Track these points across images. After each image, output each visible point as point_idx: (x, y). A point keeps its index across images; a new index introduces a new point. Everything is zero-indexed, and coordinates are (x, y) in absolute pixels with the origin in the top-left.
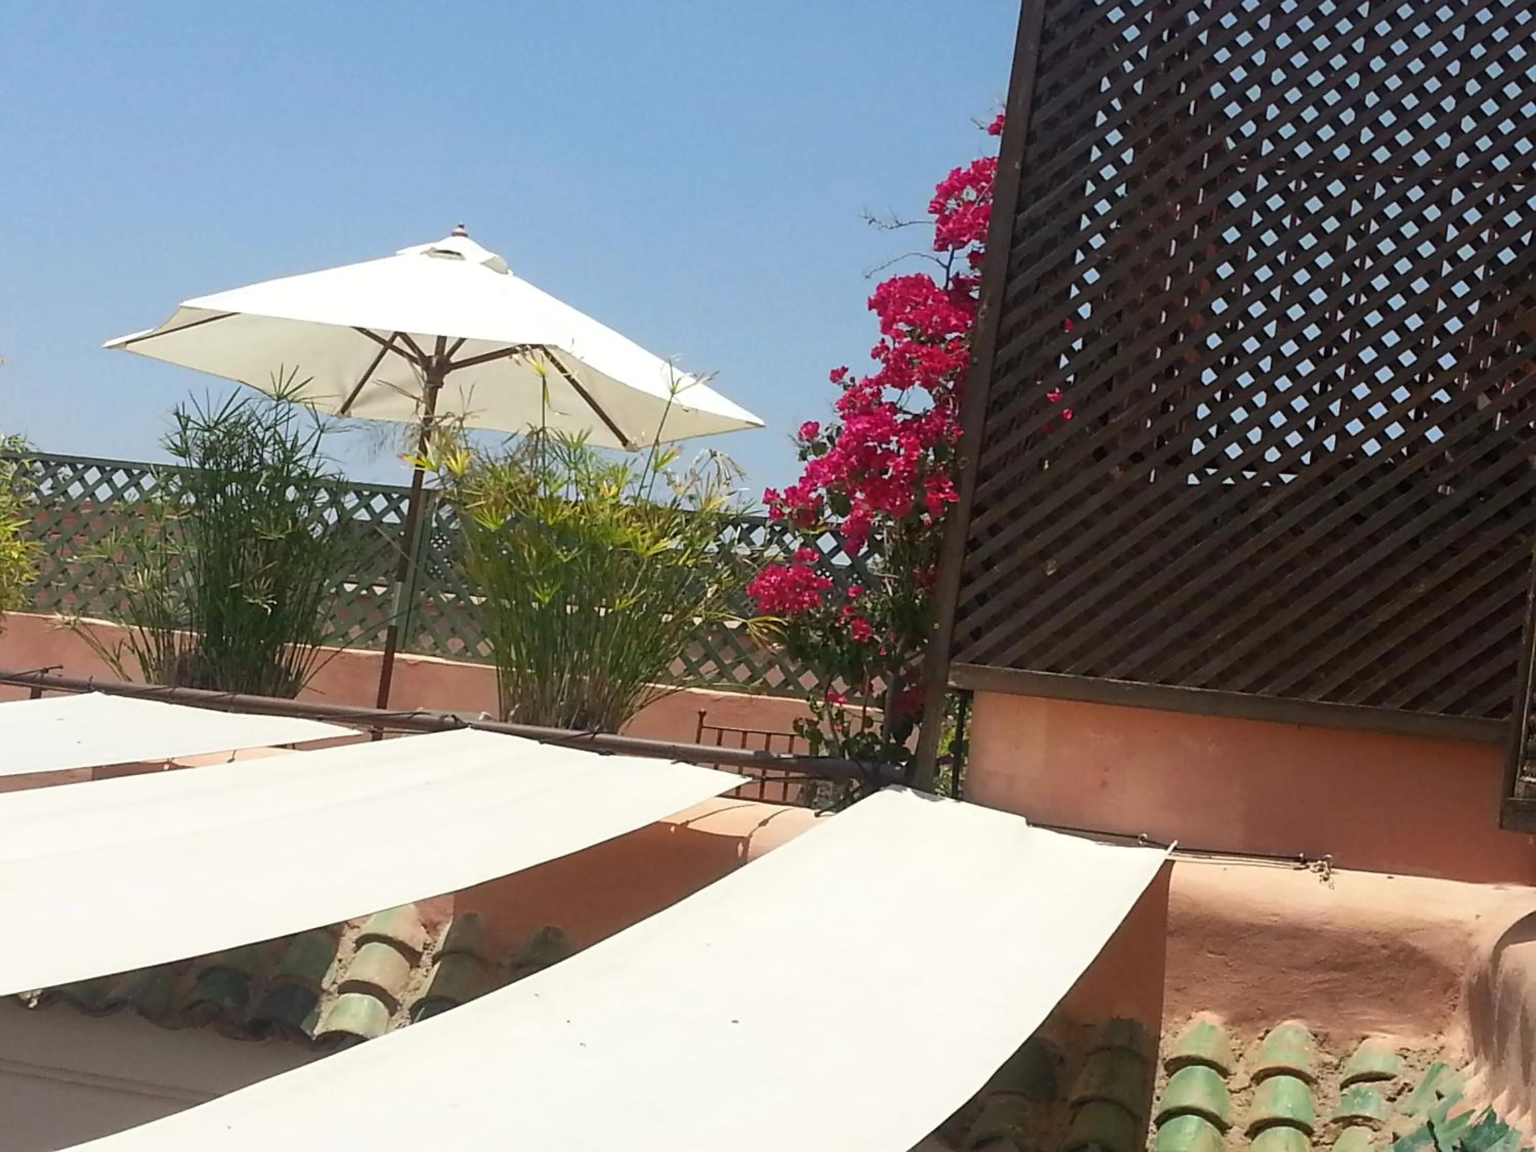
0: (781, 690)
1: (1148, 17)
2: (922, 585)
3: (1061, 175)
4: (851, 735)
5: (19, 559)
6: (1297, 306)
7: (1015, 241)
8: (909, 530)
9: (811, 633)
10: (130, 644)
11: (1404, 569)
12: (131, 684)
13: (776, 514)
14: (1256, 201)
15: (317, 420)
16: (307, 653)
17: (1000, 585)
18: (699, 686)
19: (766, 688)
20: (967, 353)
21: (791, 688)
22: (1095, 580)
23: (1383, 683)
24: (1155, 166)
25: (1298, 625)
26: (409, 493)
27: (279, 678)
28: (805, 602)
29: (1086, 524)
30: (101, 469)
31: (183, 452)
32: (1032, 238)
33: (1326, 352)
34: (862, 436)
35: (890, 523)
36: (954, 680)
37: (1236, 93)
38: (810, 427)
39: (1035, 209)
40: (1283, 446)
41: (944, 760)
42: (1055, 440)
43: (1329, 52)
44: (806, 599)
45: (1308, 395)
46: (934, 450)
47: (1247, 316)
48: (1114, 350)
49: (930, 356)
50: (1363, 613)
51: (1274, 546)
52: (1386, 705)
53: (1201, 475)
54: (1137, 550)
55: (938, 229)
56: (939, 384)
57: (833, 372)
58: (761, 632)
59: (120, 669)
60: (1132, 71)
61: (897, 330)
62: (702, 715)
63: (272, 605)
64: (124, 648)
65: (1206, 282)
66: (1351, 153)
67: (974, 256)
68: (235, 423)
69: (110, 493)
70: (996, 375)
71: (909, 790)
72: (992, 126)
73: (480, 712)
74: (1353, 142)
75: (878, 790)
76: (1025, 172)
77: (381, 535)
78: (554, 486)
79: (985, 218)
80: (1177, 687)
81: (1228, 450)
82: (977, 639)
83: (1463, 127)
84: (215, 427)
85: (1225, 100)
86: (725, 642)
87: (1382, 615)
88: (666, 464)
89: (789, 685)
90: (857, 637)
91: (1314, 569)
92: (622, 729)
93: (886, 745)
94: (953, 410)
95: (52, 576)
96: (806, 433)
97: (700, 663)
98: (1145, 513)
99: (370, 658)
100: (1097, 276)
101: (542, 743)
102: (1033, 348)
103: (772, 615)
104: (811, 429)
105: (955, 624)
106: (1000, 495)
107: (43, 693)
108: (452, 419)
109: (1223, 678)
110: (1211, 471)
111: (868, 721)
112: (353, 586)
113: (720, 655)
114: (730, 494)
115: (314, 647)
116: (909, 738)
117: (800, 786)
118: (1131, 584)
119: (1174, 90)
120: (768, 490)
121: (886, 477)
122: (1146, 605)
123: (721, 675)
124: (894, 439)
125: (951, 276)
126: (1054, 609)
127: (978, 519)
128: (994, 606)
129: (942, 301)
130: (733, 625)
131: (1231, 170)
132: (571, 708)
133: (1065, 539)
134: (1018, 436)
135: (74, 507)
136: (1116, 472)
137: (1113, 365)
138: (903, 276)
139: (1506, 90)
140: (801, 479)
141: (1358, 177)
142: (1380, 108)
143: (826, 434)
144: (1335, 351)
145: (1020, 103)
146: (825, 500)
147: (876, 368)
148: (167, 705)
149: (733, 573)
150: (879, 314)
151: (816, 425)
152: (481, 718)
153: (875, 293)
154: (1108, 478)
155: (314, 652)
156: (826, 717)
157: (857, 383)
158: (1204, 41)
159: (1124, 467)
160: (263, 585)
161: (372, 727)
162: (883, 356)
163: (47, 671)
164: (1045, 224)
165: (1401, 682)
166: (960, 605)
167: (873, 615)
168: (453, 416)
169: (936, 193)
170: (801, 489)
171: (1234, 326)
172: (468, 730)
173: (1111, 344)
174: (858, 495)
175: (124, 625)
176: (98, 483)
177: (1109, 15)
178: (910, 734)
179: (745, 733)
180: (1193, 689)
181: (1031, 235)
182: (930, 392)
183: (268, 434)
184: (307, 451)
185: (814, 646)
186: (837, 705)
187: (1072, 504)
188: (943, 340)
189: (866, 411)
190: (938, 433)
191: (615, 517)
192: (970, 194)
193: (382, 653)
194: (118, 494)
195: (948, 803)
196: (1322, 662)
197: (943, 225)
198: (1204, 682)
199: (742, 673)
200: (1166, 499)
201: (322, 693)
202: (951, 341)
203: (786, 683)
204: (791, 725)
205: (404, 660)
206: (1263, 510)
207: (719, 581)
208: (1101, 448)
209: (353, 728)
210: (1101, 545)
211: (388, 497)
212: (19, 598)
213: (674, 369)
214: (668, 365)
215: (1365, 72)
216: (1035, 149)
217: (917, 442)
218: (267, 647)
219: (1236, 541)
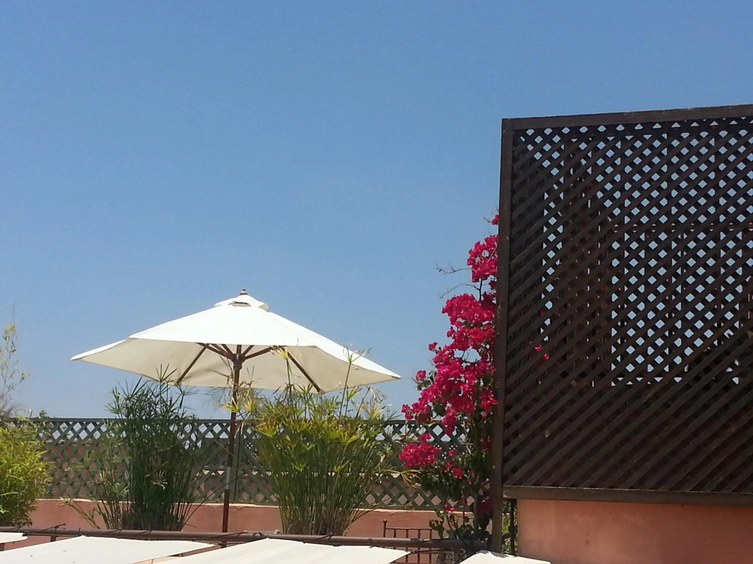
0: (423, 507)
1: (562, 163)
2: (485, 448)
3: (529, 241)
4: (459, 527)
5: (42, 471)
6: (652, 294)
7: (511, 274)
8: (475, 420)
9: (433, 476)
10: (99, 510)
11: (723, 420)
12: (99, 530)
13: (409, 417)
14: (625, 246)
15: (181, 390)
16: (185, 507)
17: (523, 444)
18: (381, 508)
19: (415, 506)
20: (494, 331)
21: (428, 505)
22: (570, 438)
23: (721, 479)
24: (574, 233)
25: (674, 453)
26: (230, 422)
27: (173, 520)
28: (429, 460)
29: (562, 410)
30: (81, 423)
31: (118, 411)
32: (519, 272)
33: (669, 315)
34: (446, 375)
35: (466, 418)
36: (505, 494)
37: (609, 195)
38: (421, 373)
39: (518, 258)
40: (654, 364)
41: (507, 536)
42: (542, 369)
43: (651, 173)
44: (429, 459)
45: (663, 337)
46: (483, 379)
47: (628, 302)
48: (565, 323)
49: (475, 333)
50: (706, 443)
51: (657, 414)
52: (724, 491)
53: (616, 381)
54: (589, 421)
55: (473, 271)
56: (482, 346)
57: (430, 345)
58: (409, 478)
59: (94, 523)
60: (557, 189)
61: (458, 322)
62: (385, 522)
63: (165, 485)
64: (95, 512)
65: (607, 287)
66: (668, 219)
67: (492, 284)
68: (141, 395)
69: (86, 435)
70: (509, 340)
71: (489, 552)
72: (494, 220)
73: (275, 530)
74: (668, 214)
75: (475, 554)
76: (512, 241)
77: (218, 445)
78: (298, 414)
79: (495, 265)
80: (618, 489)
81: (627, 368)
82: (514, 473)
83: (720, 203)
84: (131, 397)
85: (604, 199)
86: (393, 485)
87: (714, 445)
88: (353, 397)
89: (426, 504)
90: (456, 477)
91: (678, 424)
92: (344, 534)
93: (476, 530)
94: (490, 359)
95: (61, 479)
96: (420, 376)
97: (382, 496)
98: (590, 403)
99: (218, 507)
100: (553, 288)
101: (304, 543)
102: (526, 325)
103: (413, 469)
104: (422, 374)
105: (503, 466)
106: (518, 399)
107: (57, 538)
108: (245, 385)
109: (640, 482)
110: (620, 379)
111: (466, 519)
112: (208, 471)
113: (391, 491)
114: (383, 408)
115: (188, 504)
116: (488, 526)
117: (437, 555)
118: (588, 438)
119: (579, 196)
120: (404, 405)
121: (460, 395)
122: (597, 448)
123: (392, 502)
124: (463, 375)
125: (482, 294)
126: (551, 454)
127: (509, 412)
128: (521, 455)
129: (478, 306)
130: (395, 476)
131: (611, 232)
132: (318, 523)
133: (553, 419)
134: (523, 370)
135: (70, 443)
136: (574, 383)
137: (565, 331)
138: (459, 295)
139: (738, 184)
140: (420, 399)
141: (673, 231)
142: (679, 197)
143: (429, 376)
144: (673, 315)
145: (505, 208)
146: (432, 409)
147: (450, 341)
148: (118, 539)
149: (392, 448)
150: (449, 315)
151: (424, 372)
152: (275, 533)
153: (446, 305)
154: (570, 386)
155: (189, 506)
156: (445, 518)
157: (442, 350)
158: (590, 173)
159: (577, 380)
160: (161, 475)
161: (221, 542)
162: (453, 336)
163: (57, 527)
164: (524, 265)
165: (731, 477)
166: (504, 456)
167: (463, 464)
168: (246, 383)
169: (470, 255)
170: (420, 403)
171: (623, 307)
172: (267, 539)
173: (564, 320)
174: (449, 405)
175: (94, 501)
176: (80, 431)
177: (543, 164)
178: (488, 524)
179: (407, 530)
180: (626, 490)
181: (518, 271)
182: (478, 351)
183: (158, 399)
184: (177, 405)
185: (436, 483)
186: (450, 512)
187: (554, 401)
188: (482, 325)
189: (447, 363)
190: (484, 371)
191: (330, 426)
192: (486, 254)
193: (223, 504)
194: (91, 435)
195: (510, 558)
196: (689, 470)
197: (475, 269)
198: (631, 485)
199: (403, 499)
200: (600, 394)
201: (195, 527)
202: (486, 325)
203: (425, 503)
204: (428, 524)
205: (235, 507)
206: (649, 396)
207: (385, 453)
208: (565, 372)
209: (210, 543)
210: (571, 420)
211: (221, 425)
212: (42, 491)
213: (349, 351)
214: (346, 349)
215: (669, 181)
216: (515, 230)
217: (474, 376)
218: (165, 506)
219: (637, 413)
